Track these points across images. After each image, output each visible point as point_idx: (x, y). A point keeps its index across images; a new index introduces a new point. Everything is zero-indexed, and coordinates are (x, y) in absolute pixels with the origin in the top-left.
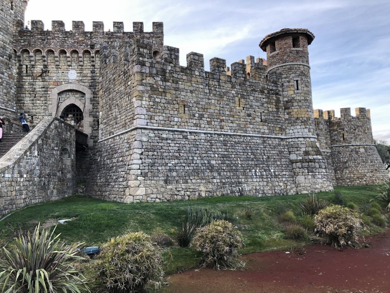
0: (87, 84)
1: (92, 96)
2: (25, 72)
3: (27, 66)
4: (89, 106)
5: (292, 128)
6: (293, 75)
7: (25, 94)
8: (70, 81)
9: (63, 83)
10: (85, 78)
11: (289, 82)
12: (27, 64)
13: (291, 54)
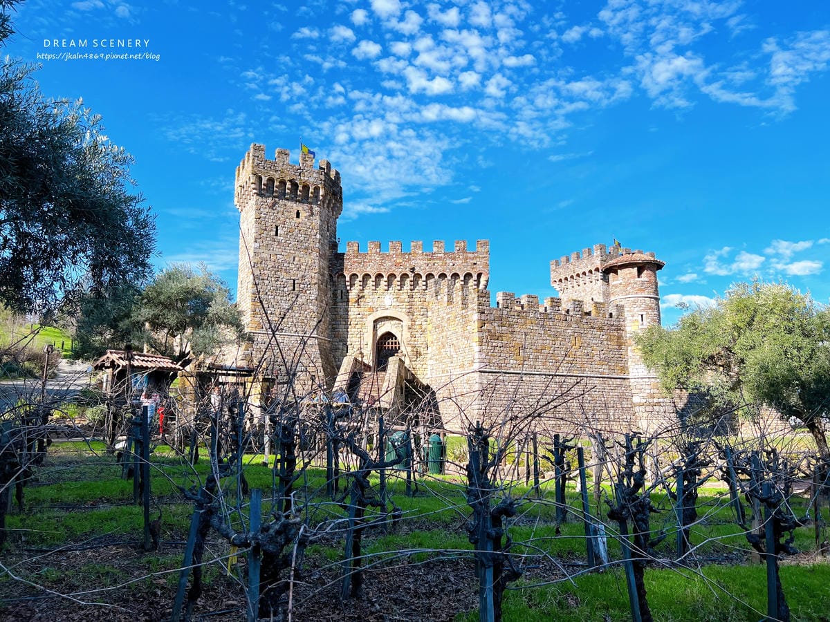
0: (404, 310)
1: (410, 323)
2: (340, 297)
3: (342, 291)
4: (406, 334)
5: (636, 367)
6: (638, 309)
7: (340, 321)
8: (387, 307)
9: (379, 309)
10: (402, 304)
11: (633, 316)
12: (342, 289)
13: (635, 286)
